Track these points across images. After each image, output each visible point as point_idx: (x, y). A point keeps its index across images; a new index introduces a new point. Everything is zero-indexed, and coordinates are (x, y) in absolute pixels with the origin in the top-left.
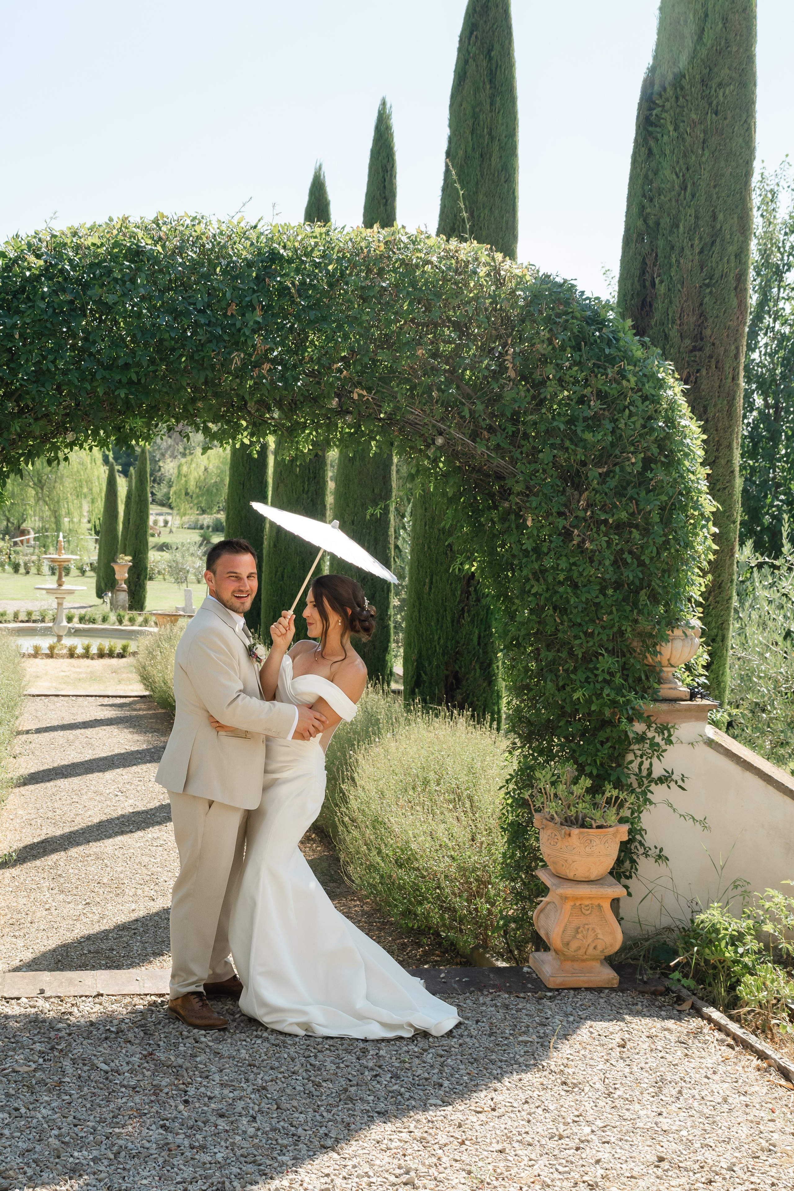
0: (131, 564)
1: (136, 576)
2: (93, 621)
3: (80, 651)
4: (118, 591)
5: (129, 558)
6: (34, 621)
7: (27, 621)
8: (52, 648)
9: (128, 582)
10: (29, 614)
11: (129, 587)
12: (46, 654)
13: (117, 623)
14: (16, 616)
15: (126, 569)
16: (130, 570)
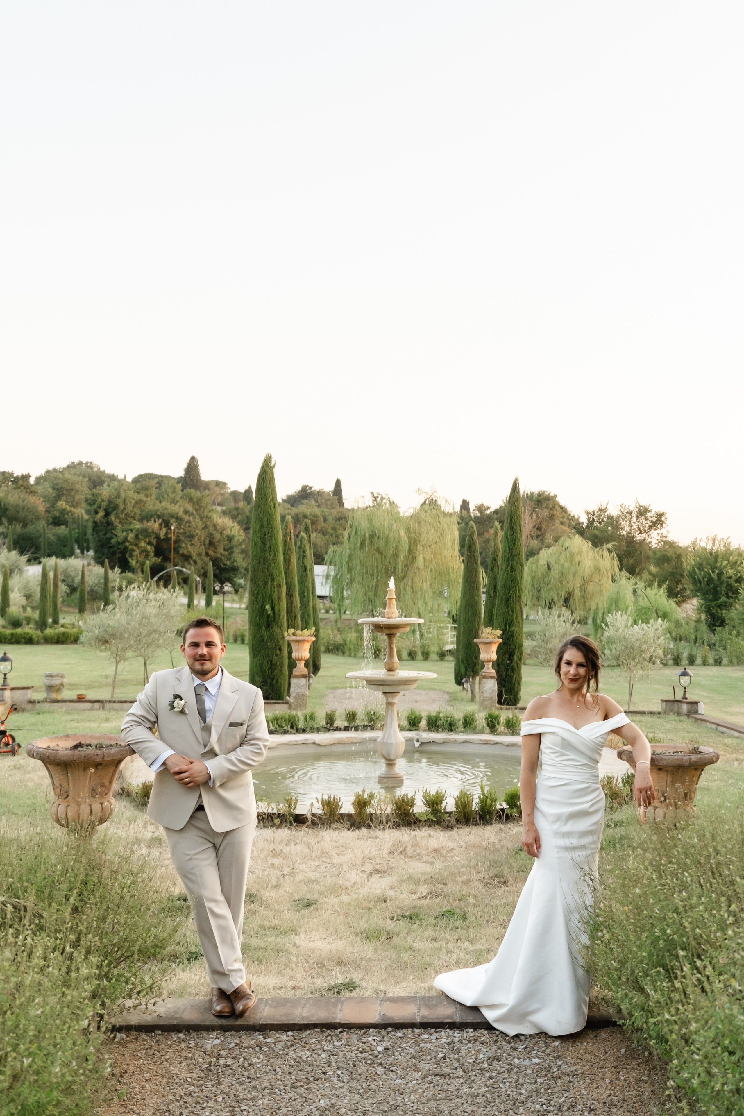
0: (501, 640)
1: (507, 656)
2: (451, 727)
3: (419, 808)
4: (484, 677)
5: (499, 632)
6: (356, 729)
7: (346, 729)
8: (361, 804)
9: (497, 665)
10: (352, 717)
11: (498, 672)
12: (349, 816)
13: (487, 730)
14: (330, 719)
15: (494, 648)
16: (500, 648)
